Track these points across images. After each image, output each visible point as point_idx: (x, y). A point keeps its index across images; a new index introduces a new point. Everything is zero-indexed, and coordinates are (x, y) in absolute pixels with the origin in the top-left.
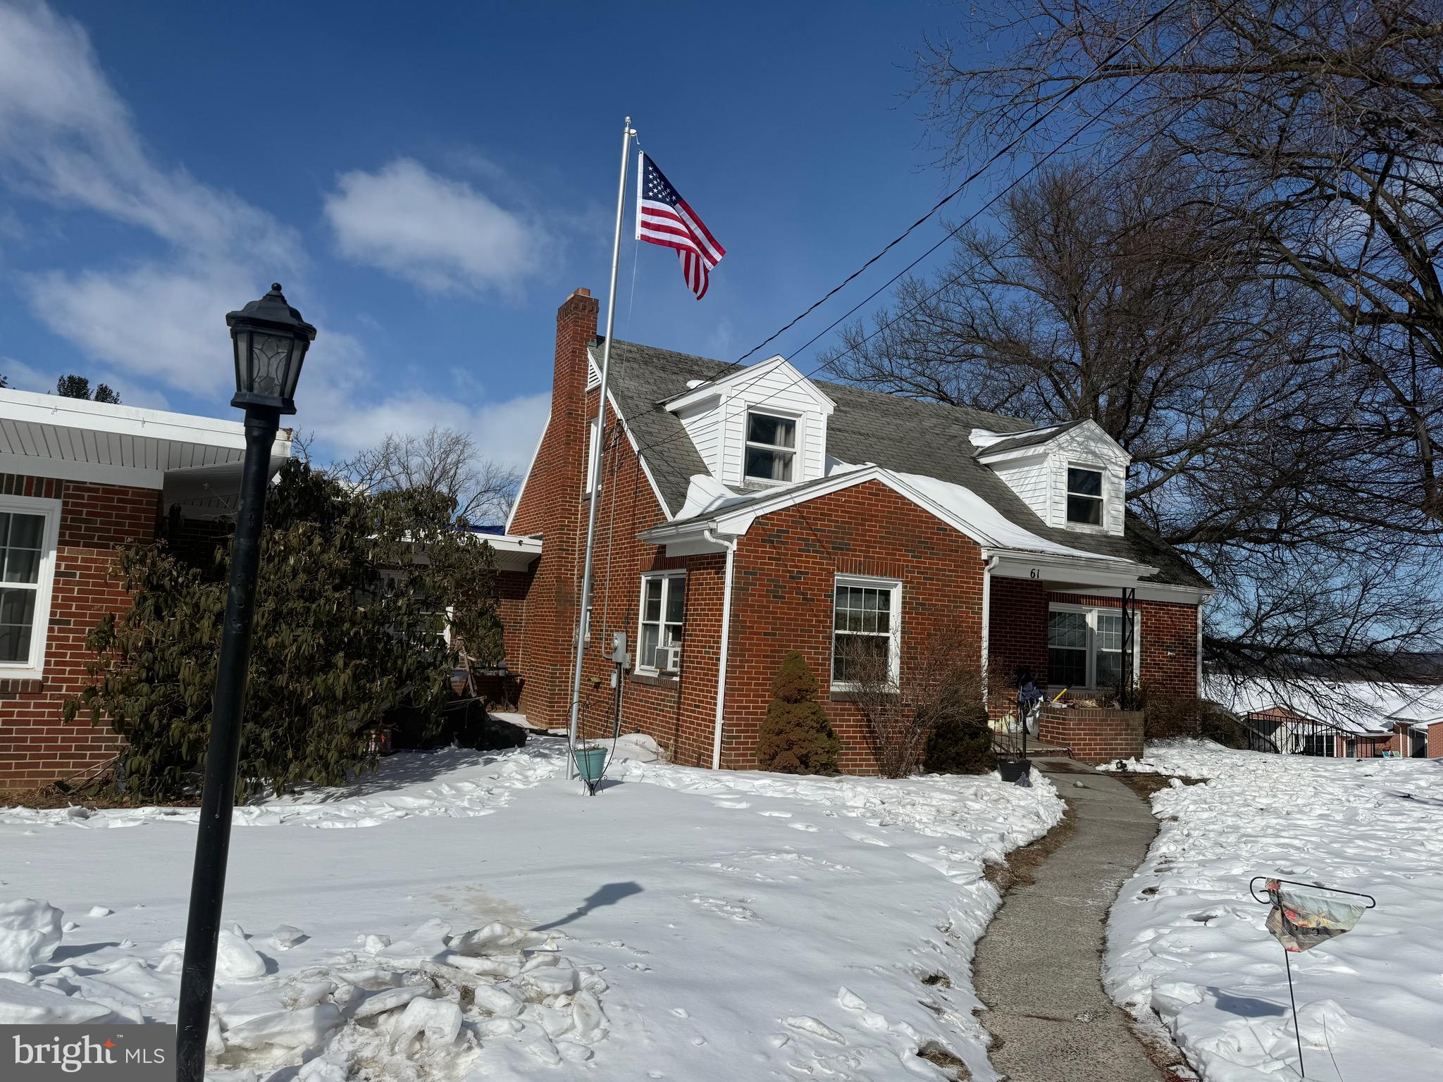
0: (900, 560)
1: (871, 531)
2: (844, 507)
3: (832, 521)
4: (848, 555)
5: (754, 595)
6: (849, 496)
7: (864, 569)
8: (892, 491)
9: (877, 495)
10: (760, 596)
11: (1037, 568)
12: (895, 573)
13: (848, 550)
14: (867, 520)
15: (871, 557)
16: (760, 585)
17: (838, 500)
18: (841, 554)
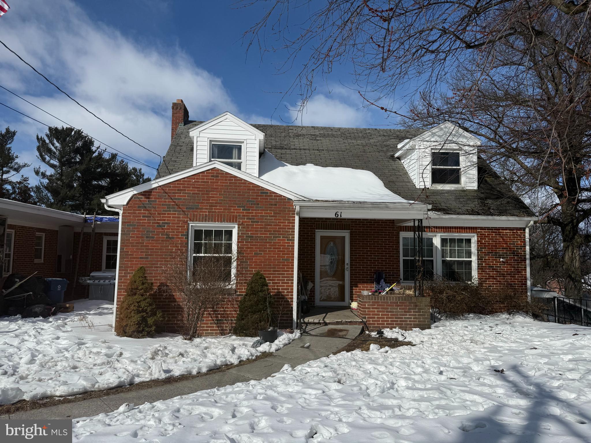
0: (234, 212)
1: (213, 197)
2: (194, 185)
3: (186, 193)
4: (197, 212)
5: (134, 237)
6: (197, 179)
7: (209, 219)
8: (227, 173)
9: (217, 176)
10: (137, 237)
11: (340, 211)
12: (232, 219)
13: (197, 209)
14: (209, 191)
15: (213, 212)
16: (137, 231)
17: (190, 181)
18: (193, 212)
